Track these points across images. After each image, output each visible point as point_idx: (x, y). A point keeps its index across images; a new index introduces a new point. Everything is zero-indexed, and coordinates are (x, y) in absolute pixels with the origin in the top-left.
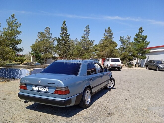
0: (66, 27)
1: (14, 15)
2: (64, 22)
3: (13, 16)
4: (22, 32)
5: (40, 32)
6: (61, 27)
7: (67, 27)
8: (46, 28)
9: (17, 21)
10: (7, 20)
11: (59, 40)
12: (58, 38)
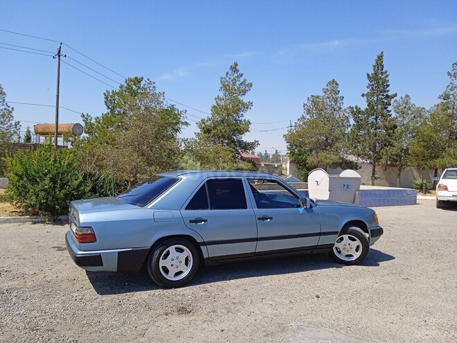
0: (383, 71)
1: (236, 64)
2: (380, 58)
3: (234, 68)
4: (252, 103)
5: (312, 96)
6: (368, 75)
7: (386, 72)
8: (329, 83)
9: (242, 80)
10: (222, 78)
11: (359, 112)
12: (356, 107)
